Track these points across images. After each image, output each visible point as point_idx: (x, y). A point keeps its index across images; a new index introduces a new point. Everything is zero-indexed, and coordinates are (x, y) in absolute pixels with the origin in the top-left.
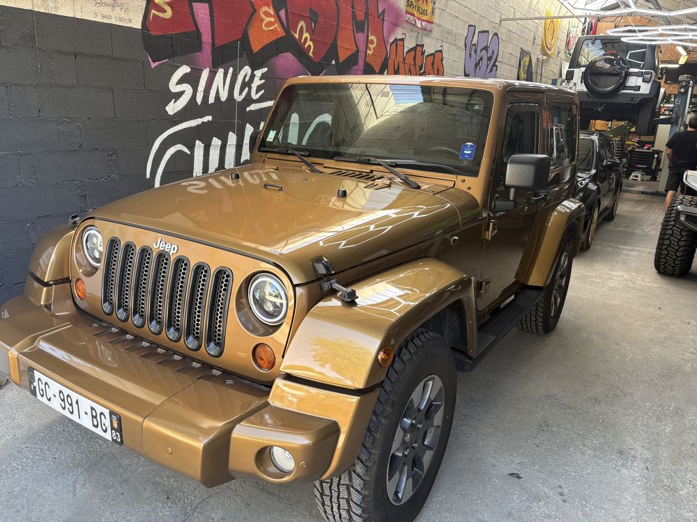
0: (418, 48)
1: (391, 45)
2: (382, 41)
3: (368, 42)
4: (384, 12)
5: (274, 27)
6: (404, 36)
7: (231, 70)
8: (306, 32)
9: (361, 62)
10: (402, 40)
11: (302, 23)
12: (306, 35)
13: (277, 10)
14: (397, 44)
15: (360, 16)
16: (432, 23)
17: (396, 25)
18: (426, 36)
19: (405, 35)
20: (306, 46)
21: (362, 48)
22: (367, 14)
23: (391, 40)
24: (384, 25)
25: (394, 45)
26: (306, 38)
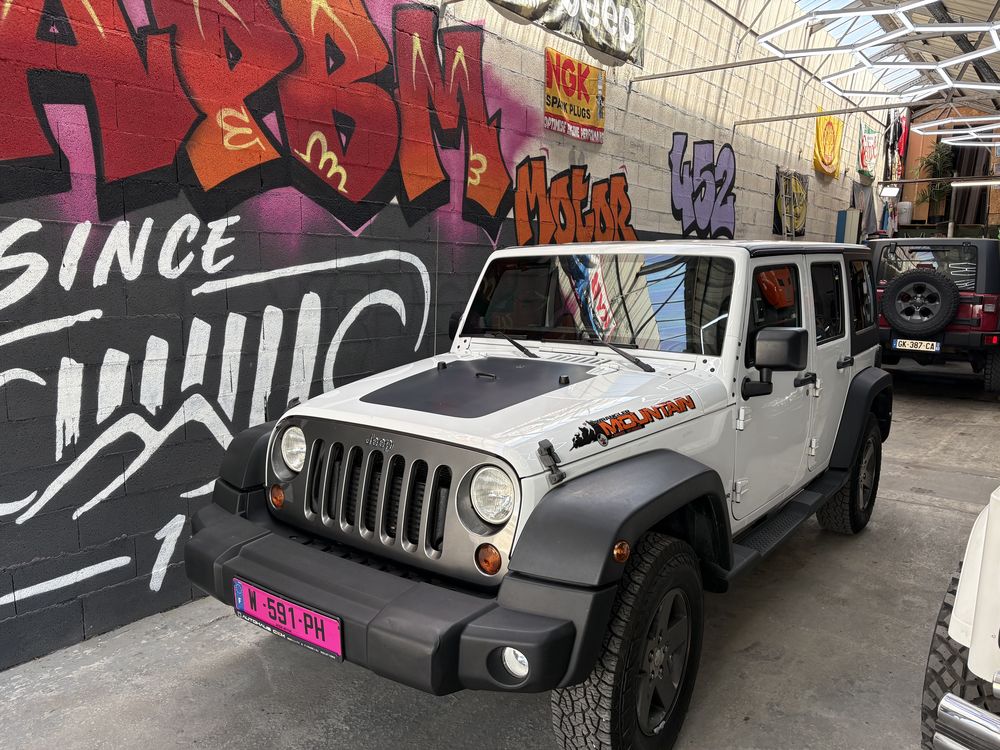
0: (576, 171)
1: (518, 168)
2: (499, 162)
3: (467, 163)
4: (498, 114)
5: (251, 144)
6: (544, 153)
7: (148, 223)
8: (328, 150)
9: (456, 198)
10: (543, 159)
11: (317, 136)
12: (327, 156)
13: (257, 116)
14: (530, 168)
15: (448, 121)
16: (602, 130)
17: (525, 133)
18: (591, 151)
19: (547, 151)
20: (329, 175)
21: (456, 175)
22: (462, 118)
23: (519, 160)
24: (501, 135)
25: (525, 169)
26: (329, 163)
